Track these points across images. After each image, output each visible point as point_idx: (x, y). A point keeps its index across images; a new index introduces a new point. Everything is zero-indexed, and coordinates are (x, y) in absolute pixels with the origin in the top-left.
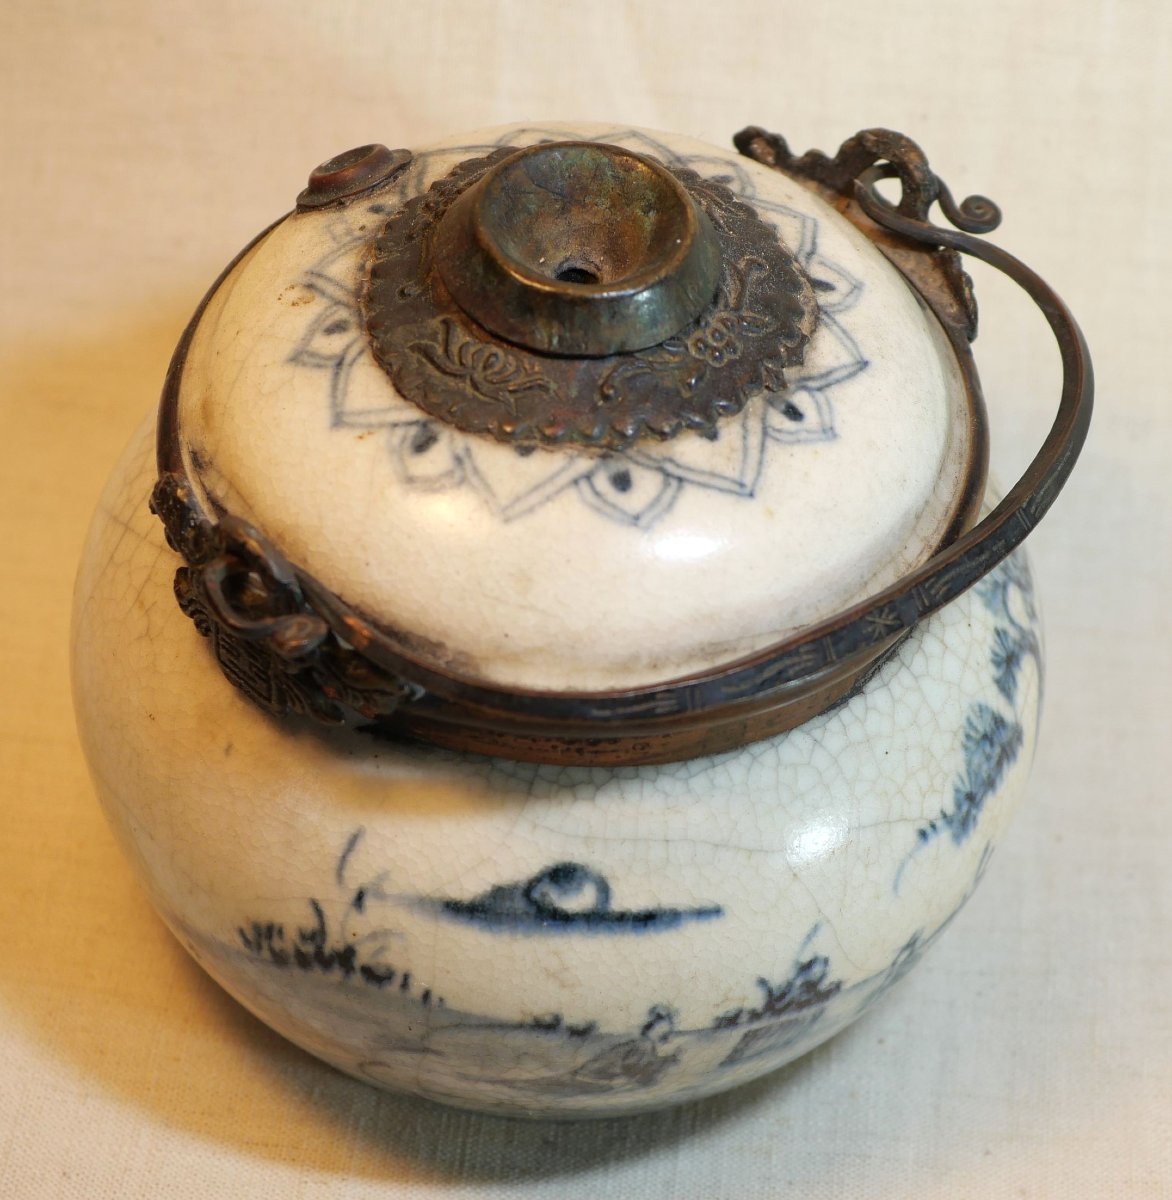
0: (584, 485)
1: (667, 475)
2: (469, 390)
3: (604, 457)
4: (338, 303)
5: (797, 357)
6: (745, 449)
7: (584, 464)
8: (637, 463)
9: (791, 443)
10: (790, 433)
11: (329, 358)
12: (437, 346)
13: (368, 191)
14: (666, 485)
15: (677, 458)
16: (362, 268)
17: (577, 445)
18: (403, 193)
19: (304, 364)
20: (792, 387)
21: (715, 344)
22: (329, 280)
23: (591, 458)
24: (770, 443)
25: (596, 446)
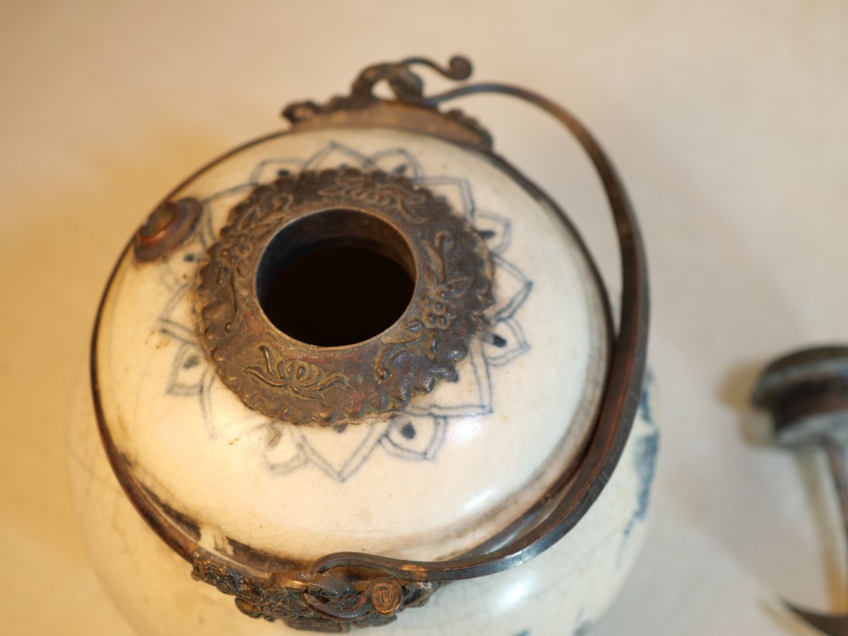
0: (385, 441)
1: (436, 417)
2: (292, 394)
3: (392, 417)
4: (186, 342)
5: (490, 298)
6: (478, 379)
7: (381, 427)
8: (414, 415)
9: (504, 364)
10: (502, 357)
11: (194, 387)
12: (262, 367)
13: (180, 243)
14: (437, 424)
15: (438, 402)
16: (194, 311)
17: (373, 415)
18: (203, 241)
19: (178, 394)
20: (493, 322)
21: (439, 314)
22: (176, 324)
23: (385, 421)
24: (492, 370)
25: (385, 412)
